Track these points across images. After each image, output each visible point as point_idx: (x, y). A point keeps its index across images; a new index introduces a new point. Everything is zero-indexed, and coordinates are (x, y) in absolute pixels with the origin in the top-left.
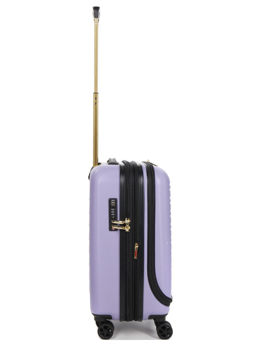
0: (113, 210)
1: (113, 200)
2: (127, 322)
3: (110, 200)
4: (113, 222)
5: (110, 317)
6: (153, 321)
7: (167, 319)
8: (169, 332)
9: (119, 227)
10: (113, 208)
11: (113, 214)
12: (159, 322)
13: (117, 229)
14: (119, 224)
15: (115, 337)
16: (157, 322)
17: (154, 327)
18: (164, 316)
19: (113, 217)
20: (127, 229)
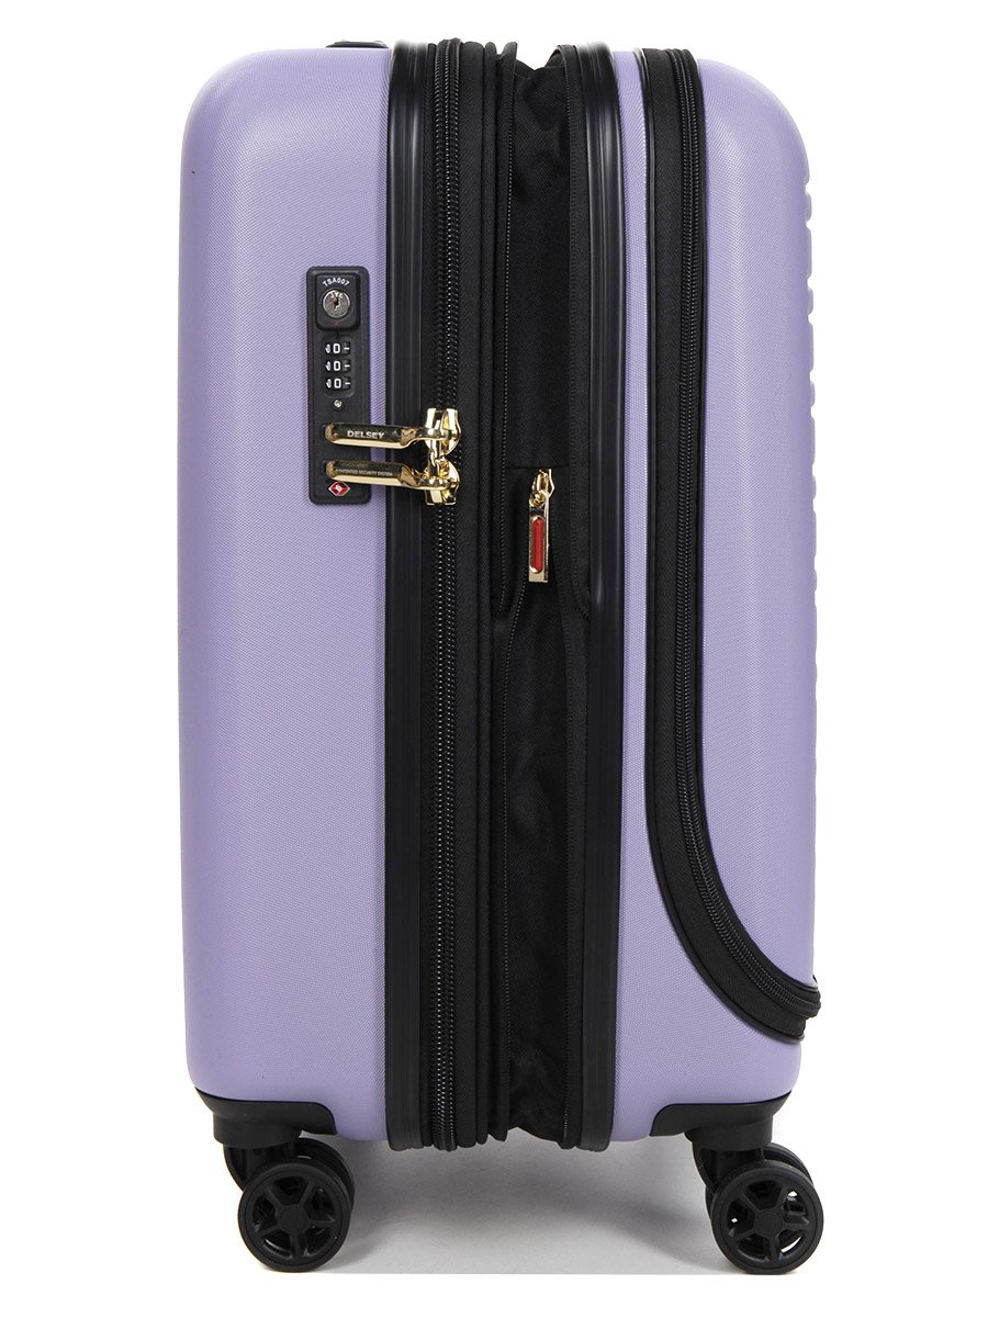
0: (337, 348)
1: (337, 275)
2: (444, 1152)
3: (315, 283)
4: (339, 437)
5: (318, 1116)
6: (680, 1147)
7: (785, 1131)
8: (795, 1227)
9: (376, 469)
10: (336, 333)
11: (338, 383)
12: (729, 1154)
13: (368, 487)
14: (378, 449)
15: (360, 1254)
16: (714, 1153)
17: (693, 1190)
18: (760, 1113)
19: (338, 405)
20: (437, 484)
